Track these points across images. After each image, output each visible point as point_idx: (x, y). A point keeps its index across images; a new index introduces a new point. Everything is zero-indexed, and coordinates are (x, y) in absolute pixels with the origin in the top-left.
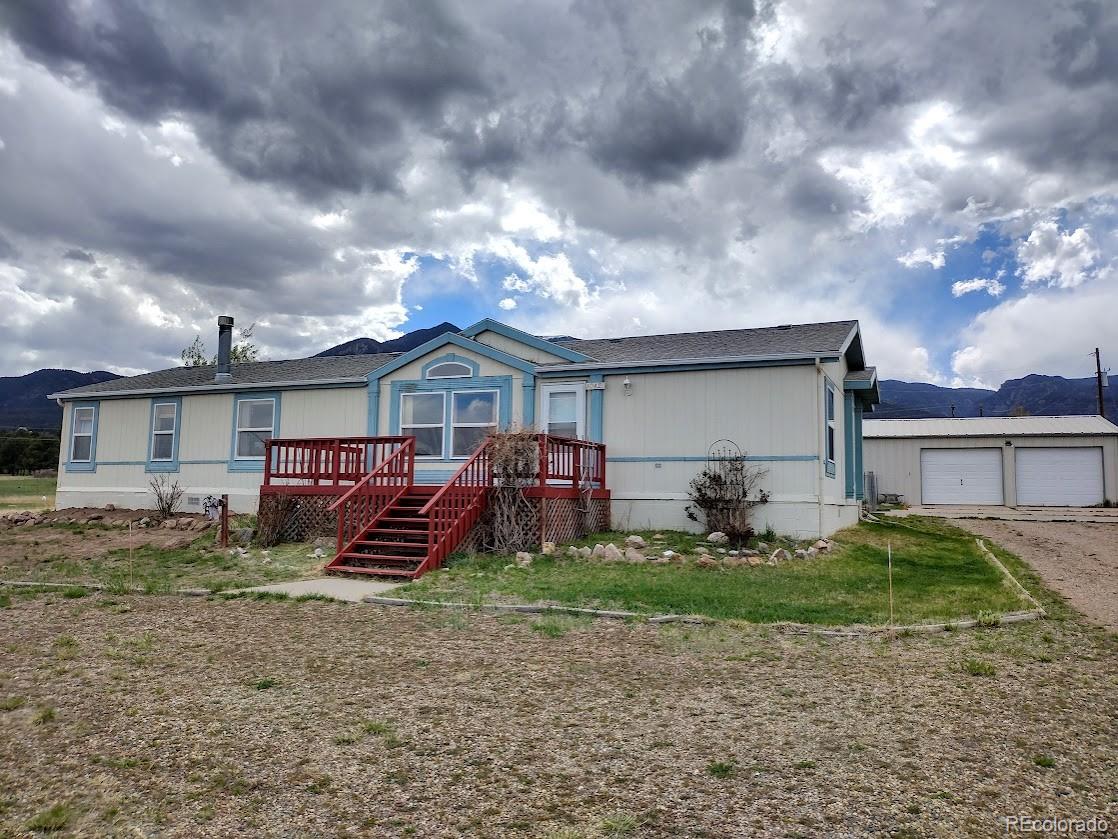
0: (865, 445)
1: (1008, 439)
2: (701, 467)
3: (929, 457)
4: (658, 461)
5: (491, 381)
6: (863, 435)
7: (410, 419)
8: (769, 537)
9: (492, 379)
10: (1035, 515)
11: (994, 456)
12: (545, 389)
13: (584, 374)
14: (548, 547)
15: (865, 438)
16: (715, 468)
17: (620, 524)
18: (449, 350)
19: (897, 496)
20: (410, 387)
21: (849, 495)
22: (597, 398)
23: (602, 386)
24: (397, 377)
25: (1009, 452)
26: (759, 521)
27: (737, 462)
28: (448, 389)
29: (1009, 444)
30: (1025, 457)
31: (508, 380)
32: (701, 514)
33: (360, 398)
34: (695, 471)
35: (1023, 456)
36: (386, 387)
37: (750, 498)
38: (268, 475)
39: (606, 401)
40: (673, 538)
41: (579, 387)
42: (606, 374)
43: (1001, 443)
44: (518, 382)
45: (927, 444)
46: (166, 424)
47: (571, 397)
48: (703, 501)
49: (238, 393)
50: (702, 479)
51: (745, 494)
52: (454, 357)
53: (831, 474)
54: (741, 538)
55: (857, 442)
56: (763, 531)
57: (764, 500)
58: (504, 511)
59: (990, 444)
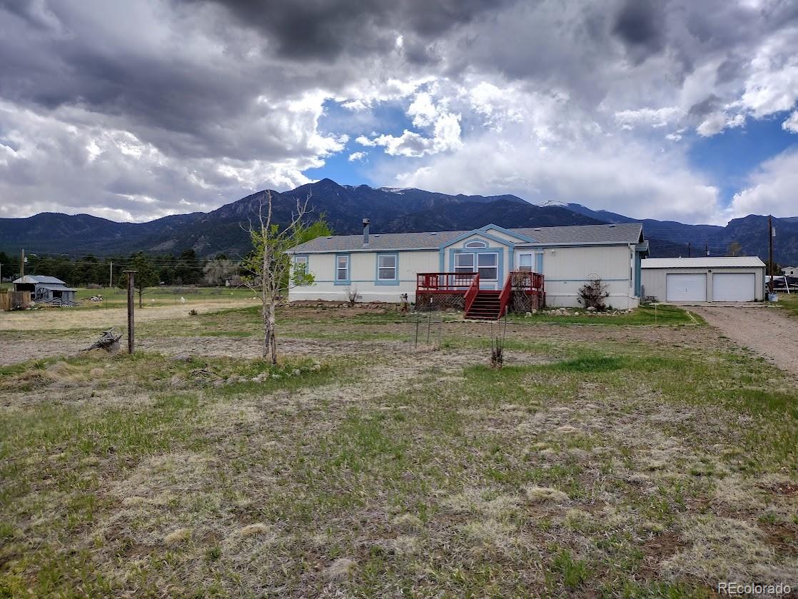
0: (642, 272)
1: (710, 269)
2: (583, 283)
3: (671, 278)
4: (565, 281)
5: (495, 250)
7: (458, 264)
8: (610, 308)
10: (717, 305)
11: (703, 277)
12: (518, 253)
13: (535, 247)
14: (534, 311)
15: (643, 268)
16: (589, 284)
17: (550, 305)
18: (475, 237)
19: (653, 297)
20: (458, 251)
21: (636, 294)
22: (540, 258)
23: (542, 252)
24: (451, 247)
25: (710, 275)
26: (606, 302)
27: (597, 282)
28: (476, 253)
29: (710, 271)
30: (718, 278)
31: (502, 249)
32: (583, 301)
33: (436, 255)
34: (581, 285)
35: (716, 277)
36: (447, 251)
37: (602, 295)
38: (418, 286)
39: (544, 258)
40: (576, 309)
41: (532, 252)
42: (544, 247)
43: (706, 271)
44: (506, 250)
45: (670, 271)
46: (342, 265)
47: (529, 257)
48: (585, 296)
49: (378, 252)
50: (583, 288)
51: (600, 293)
52: (477, 240)
53: (631, 286)
54: (601, 308)
55: (639, 269)
56: (608, 306)
57: (607, 296)
58: (518, 299)
59: (701, 271)
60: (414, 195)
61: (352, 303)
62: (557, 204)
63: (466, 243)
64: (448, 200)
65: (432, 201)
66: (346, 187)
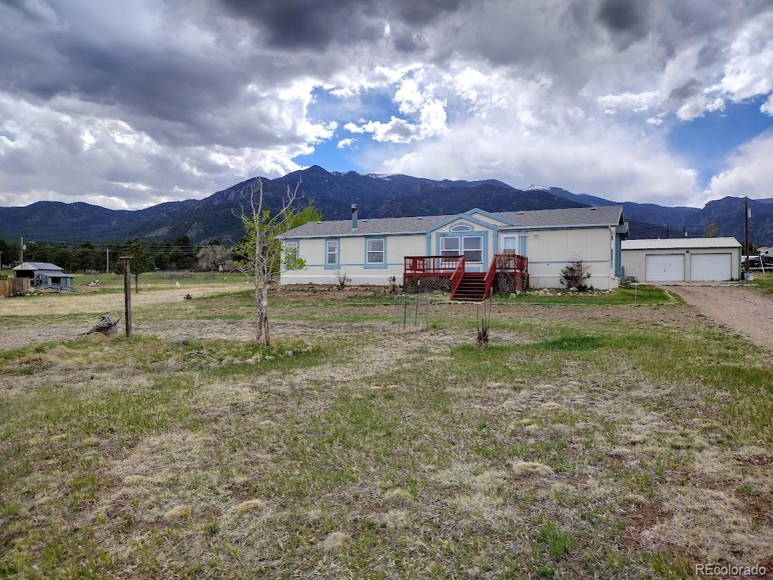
0: (622, 253)
1: (688, 250)
2: (565, 265)
3: (651, 259)
4: (548, 263)
6: (622, 248)
7: (444, 247)
8: (592, 288)
9: (480, 232)
10: (695, 284)
11: (681, 258)
12: (503, 236)
13: (519, 231)
14: (518, 292)
15: (623, 250)
16: (571, 265)
17: (534, 286)
18: (460, 221)
19: (634, 278)
20: (444, 235)
21: (616, 275)
22: (523, 240)
23: (526, 235)
24: (437, 231)
25: (688, 255)
26: (588, 283)
27: (579, 263)
28: (461, 236)
29: (688, 252)
30: (695, 258)
31: (486, 232)
32: (565, 282)
33: (423, 239)
34: (563, 267)
36: (434, 235)
37: (584, 276)
38: (406, 269)
39: (527, 241)
40: (558, 290)
41: (516, 235)
42: (527, 230)
43: (684, 252)
44: (491, 233)
45: (649, 252)
46: (332, 249)
47: (513, 239)
48: (566, 277)
49: (367, 237)
50: (565, 270)
51: (582, 274)
52: (463, 223)
53: (612, 267)
54: (582, 289)
55: (619, 250)
56: (589, 286)
57: (589, 277)
59: (679, 252)
60: (401, 181)
61: (342, 286)
62: (540, 188)
63: (451, 227)
64: (433, 185)
65: (419, 187)
66: (334, 174)
